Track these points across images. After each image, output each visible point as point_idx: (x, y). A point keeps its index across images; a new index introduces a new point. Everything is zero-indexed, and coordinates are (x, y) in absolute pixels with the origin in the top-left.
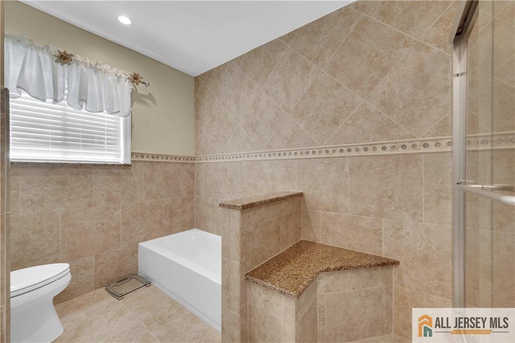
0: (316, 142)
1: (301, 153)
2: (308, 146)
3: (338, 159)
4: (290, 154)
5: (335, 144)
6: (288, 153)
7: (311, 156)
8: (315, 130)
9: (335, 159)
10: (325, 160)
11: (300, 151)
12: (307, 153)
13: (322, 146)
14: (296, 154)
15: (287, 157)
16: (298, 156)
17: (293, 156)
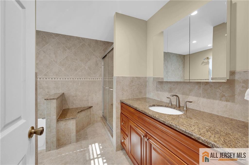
0: (69, 76)
1: (63, 79)
2: (66, 77)
5: (76, 77)
6: (56, 78)
7: (67, 80)
8: (69, 72)
9: (76, 81)
10: (72, 81)
13: (71, 77)
14: (60, 79)
15: (56, 80)
16: (61, 80)
17: (59, 80)
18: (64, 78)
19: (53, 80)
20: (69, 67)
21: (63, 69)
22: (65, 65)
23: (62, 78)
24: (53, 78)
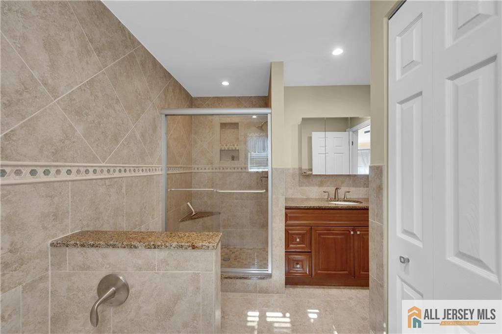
0: (97, 158)
1: (78, 172)
2: (89, 162)
3: (118, 179)
4: (58, 172)
5: (116, 164)
6: (53, 171)
7: (91, 176)
8: (97, 143)
9: (116, 179)
10: (107, 181)
11: (76, 169)
12: (87, 172)
13: (104, 164)
14: (69, 172)
15: (51, 178)
16: (73, 177)
17: (64, 176)
18: (81, 169)
19: (41, 178)
20: (99, 123)
21: (79, 130)
22: (87, 115)
23: (74, 170)
24: (40, 171)
